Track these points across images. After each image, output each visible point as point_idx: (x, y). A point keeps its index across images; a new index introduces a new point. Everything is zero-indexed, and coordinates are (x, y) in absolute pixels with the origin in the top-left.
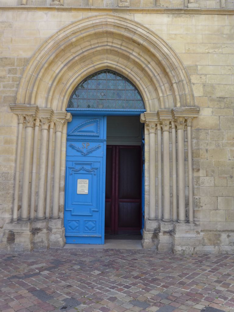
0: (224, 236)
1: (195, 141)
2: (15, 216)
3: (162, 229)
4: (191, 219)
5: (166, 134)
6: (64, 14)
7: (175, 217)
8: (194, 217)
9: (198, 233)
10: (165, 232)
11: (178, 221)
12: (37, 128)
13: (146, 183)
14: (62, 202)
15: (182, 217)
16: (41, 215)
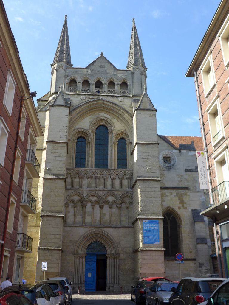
0: (126, 287)
1: (119, 262)
2: (74, 283)
3: (111, 286)
4: (118, 283)
5: (112, 260)
6: (86, 228)
7: (114, 283)
8: (118, 282)
9: (119, 286)
10: (111, 287)
11: (115, 284)
12: (79, 259)
13: (107, 274)
14: (84, 279)
15: (116, 282)
16: (79, 283)
